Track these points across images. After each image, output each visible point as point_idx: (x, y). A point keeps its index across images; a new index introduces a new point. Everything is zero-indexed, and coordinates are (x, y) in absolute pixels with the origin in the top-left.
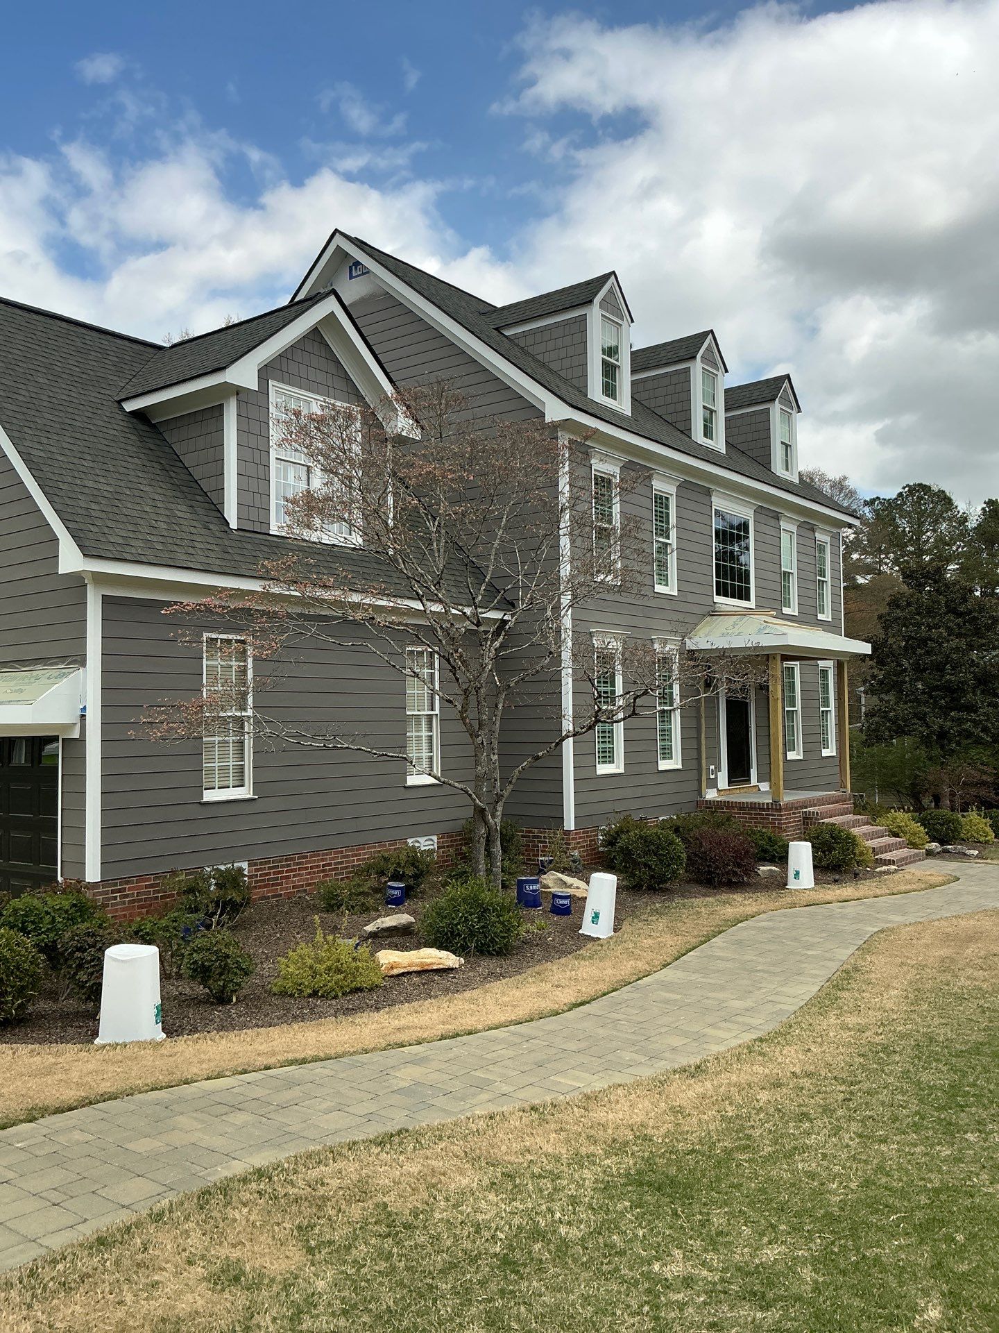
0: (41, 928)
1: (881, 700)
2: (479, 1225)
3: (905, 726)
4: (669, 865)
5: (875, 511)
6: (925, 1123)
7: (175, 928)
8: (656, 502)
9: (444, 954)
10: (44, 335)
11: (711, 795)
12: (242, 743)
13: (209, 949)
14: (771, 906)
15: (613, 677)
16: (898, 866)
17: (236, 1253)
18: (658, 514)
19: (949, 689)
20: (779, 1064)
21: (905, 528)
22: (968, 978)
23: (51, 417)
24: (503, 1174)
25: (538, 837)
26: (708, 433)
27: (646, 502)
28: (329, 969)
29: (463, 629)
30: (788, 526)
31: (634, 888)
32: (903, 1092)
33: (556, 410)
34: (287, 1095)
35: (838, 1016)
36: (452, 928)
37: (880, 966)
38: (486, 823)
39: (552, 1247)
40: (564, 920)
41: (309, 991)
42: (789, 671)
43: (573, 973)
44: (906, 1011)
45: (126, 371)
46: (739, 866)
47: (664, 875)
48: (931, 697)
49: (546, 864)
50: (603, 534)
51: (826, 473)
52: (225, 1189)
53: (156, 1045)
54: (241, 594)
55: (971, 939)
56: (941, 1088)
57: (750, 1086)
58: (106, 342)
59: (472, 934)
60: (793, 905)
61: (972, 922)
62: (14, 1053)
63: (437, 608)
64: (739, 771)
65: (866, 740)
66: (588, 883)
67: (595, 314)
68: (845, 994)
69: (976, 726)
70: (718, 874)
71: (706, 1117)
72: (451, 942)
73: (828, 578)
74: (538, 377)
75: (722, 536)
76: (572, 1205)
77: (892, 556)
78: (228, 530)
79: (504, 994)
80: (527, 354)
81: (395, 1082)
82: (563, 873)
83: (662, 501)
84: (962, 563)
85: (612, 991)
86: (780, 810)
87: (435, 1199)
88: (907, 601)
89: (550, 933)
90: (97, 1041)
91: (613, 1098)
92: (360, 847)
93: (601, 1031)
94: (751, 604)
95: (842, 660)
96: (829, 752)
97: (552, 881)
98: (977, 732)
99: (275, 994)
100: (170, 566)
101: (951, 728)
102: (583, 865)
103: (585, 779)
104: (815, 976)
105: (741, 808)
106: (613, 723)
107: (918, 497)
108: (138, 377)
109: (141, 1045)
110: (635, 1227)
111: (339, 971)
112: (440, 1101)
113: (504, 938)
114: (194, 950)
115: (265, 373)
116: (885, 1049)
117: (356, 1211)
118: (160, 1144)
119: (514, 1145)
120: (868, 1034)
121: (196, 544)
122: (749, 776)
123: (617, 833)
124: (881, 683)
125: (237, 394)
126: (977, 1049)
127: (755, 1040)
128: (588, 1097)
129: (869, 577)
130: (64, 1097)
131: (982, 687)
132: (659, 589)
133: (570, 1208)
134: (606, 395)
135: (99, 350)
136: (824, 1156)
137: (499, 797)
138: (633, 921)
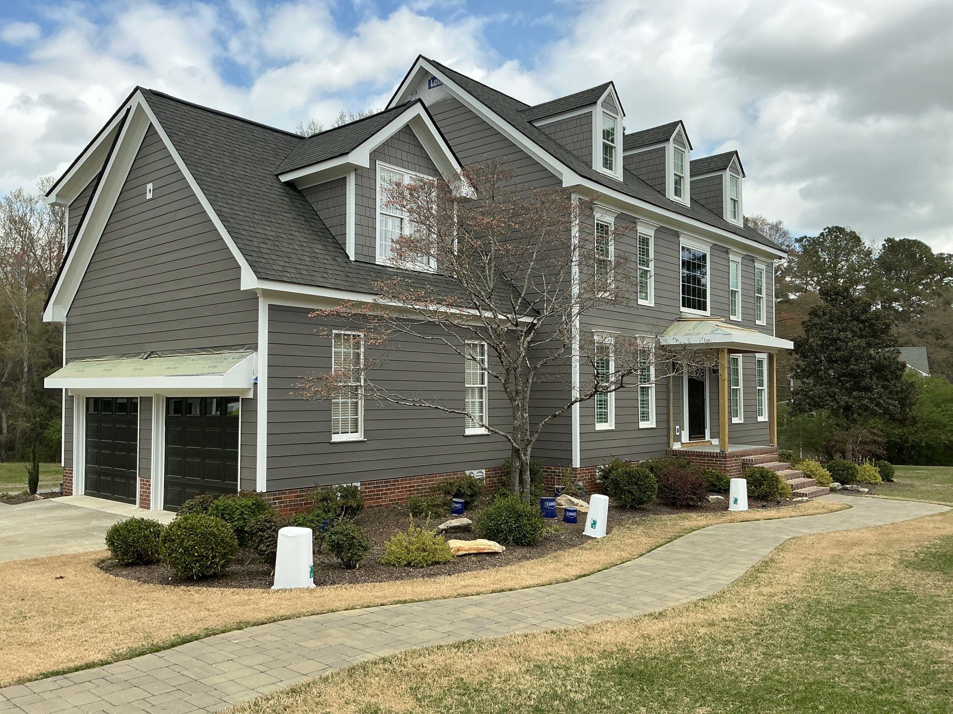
0: (234, 518)
1: (803, 383)
2: (520, 691)
3: (820, 401)
4: (645, 492)
5: (803, 246)
6: (808, 649)
7: (317, 521)
8: (640, 241)
9: (492, 543)
10: (227, 130)
11: (677, 446)
12: (357, 403)
13: (341, 533)
14: (716, 521)
15: (608, 361)
16: (809, 498)
17: (373, 700)
18: (641, 250)
19: (852, 375)
20: (714, 613)
21: (825, 258)
22: (849, 568)
23: (233, 186)
24: (534, 666)
25: (554, 472)
26: (678, 192)
27: (632, 241)
28: (418, 549)
29: (506, 329)
30: (735, 258)
31: (621, 507)
32: (795, 630)
33: (570, 179)
34: (397, 620)
35: (757, 588)
36: (497, 527)
37: (789, 559)
38: (520, 458)
39: (565, 703)
40: (572, 526)
41: (405, 563)
42: (734, 361)
43: (579, 558)
44: (804, 586)
45: (281, 154)
46: (695, 494)
47: (642, 499)
48: (840, 381)
49: (560, 490)
50: (603, 263)
51: (766, 219)
52: (364, 667)
53: (312, 590)
54: (360, 304)
55: (854, 544)
56: (821, 630)
57: (694, 625)
58: (268, 135)
59: (511, 531)
60: (732, 521)
61: (857, 534)
62: (222, 593)
63: (488, 314)
64: (697, 430)
65: (792, 411)
66: (588, 503)
67: (598, 111)
68: (764, 575)
69: (872, 402)
70: (680, 499)
71: (664, 641)
72: (496, 536)
73: (764, 295)
74: (558, 156)
75: (686, 264)
76: (578, 682)
77: (816, 279)
78: (348, 261)
79: (532, 569)
80: (551, 139)
81: (463, 615)
82: (572, 496)
83: (645, 241)
84: (867, 285)
85: (605, 569)
86: (726, 457)
87: (492, 676)
88: (823, 312)
89: (563, 534)
90: (273, 588)
91: (604, 628)
92: (434, 475)
93: (596, 592)
94: (708, 313)
95: (773, 354)
96: (763, 418)
97: (564, 501)
98: (872, 406)
99: (383, 564)
100: (312, 285)
101: (853, 403)
102: (586, 492)
103: (588, 434)
104: (742, 564)
105: (697, 456)
106: (607, 392)
107: (835, 236)
108: (288, 158)
109: (302, 590)
110: (617, 695)
111: (425, 551)
112: (493, 627)
113: (532, 534)
114: (332, 533)
115: (375, 155)
116: (786, 607)
117: (444, 681)
118: (321, 644)
119: (541, 651)
120: (776, 598)
121: (328, 271)
122: (704, 433)
123: (609, 470)
124: (803, 370)
125: (356, 170)
126: (849, 609)
127: (699, 600)
128: (588, 628)
129: (798, 294)
130: (259, 617)
131: (877, 374)
132: (641, 302)
133: (576, 683)
134: (605, 167)
135: (263, 140)
136: (740, 664)
137: (529, 441)
138: (620, 528)
